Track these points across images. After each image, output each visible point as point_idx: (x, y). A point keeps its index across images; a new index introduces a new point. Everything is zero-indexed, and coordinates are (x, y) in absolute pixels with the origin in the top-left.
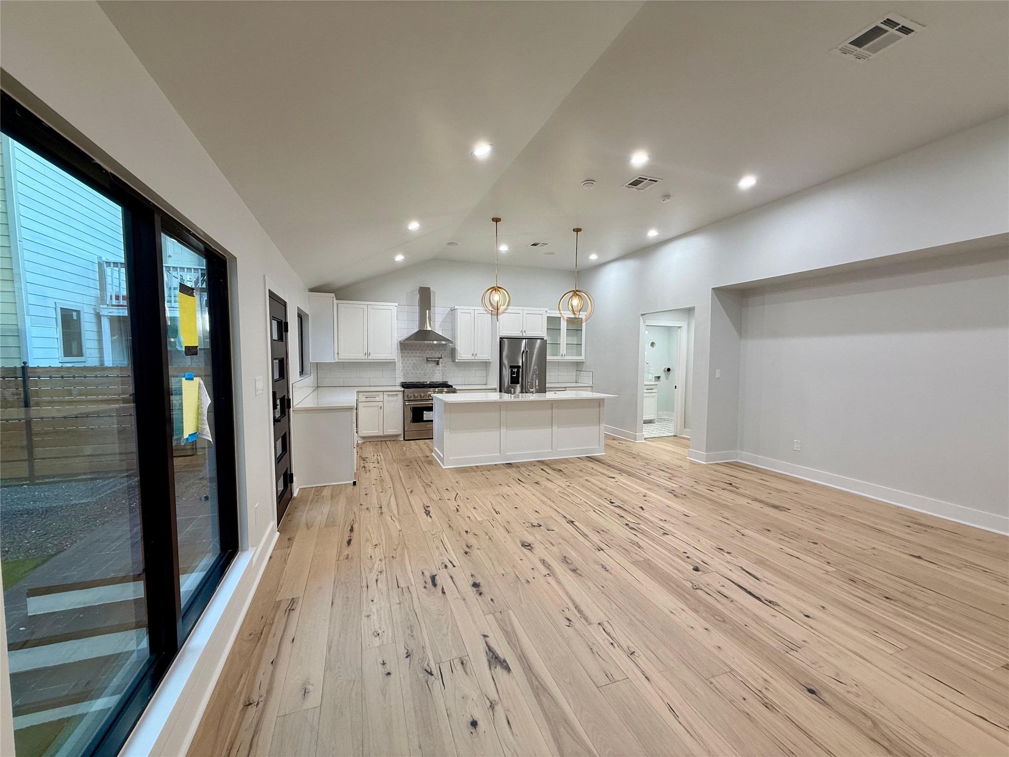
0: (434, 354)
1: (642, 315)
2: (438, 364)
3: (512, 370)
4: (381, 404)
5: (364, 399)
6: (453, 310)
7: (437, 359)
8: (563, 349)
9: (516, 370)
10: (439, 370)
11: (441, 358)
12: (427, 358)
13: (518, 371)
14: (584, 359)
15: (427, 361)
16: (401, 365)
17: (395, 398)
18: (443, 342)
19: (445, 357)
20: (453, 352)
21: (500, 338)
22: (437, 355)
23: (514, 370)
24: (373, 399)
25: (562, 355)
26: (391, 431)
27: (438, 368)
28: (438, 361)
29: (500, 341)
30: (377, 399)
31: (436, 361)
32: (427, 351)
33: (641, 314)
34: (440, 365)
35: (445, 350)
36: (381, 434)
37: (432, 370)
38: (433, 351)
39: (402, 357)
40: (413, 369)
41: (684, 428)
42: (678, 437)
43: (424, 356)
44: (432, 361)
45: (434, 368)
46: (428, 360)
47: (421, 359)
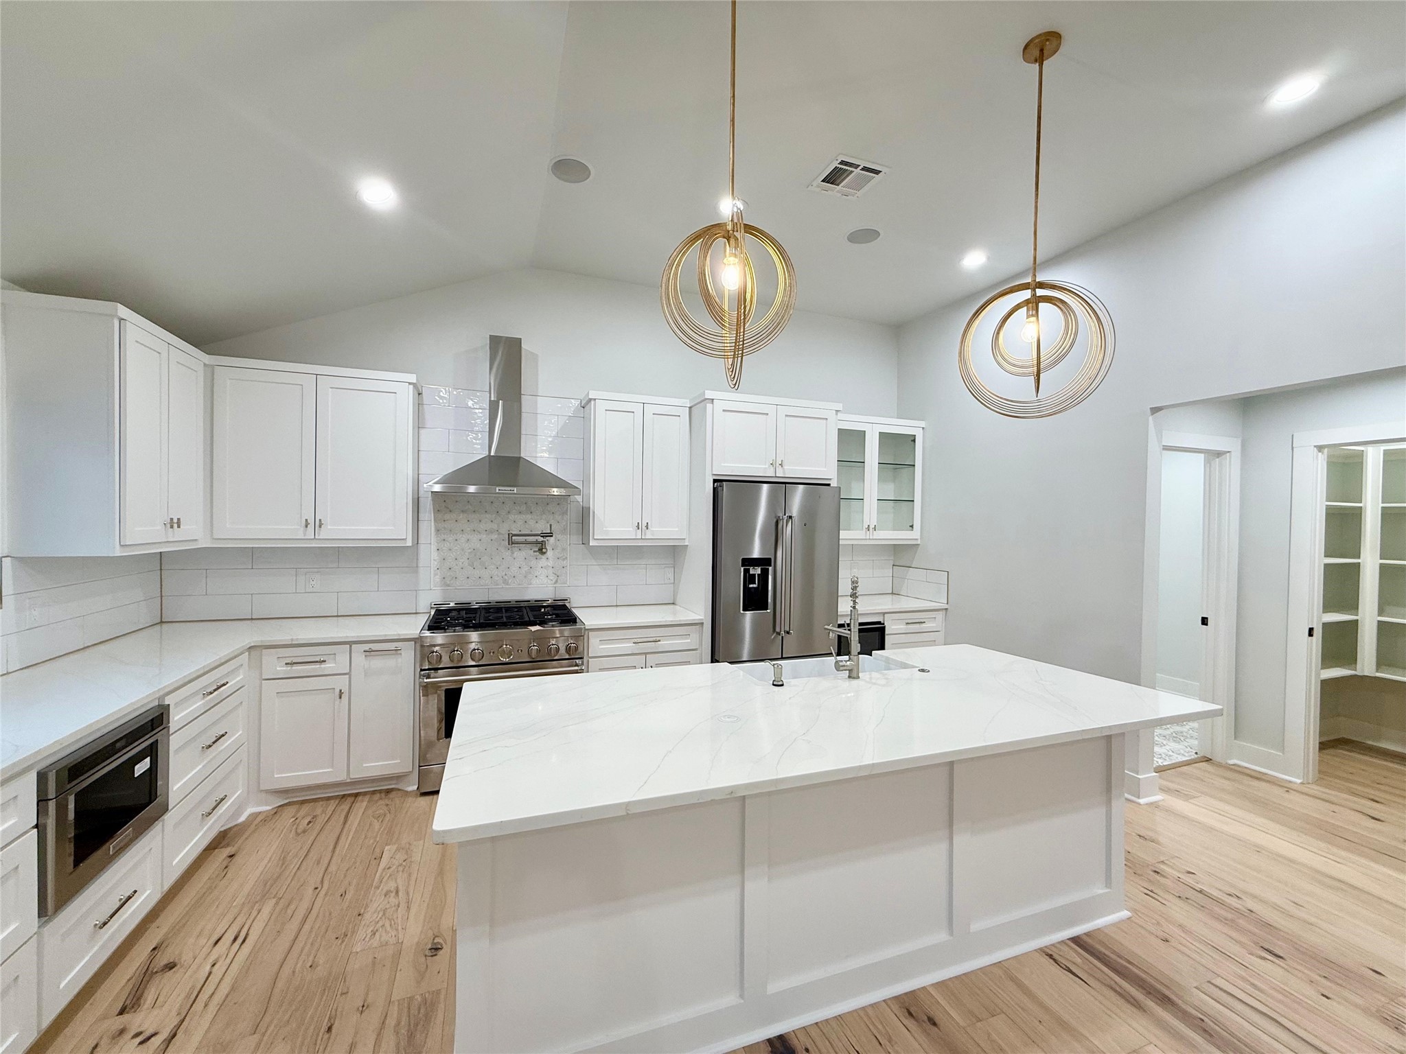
0: (532, 523)
1: (1155, 410)
2: (542, 551)
3: (746, 571)
4: (341, 683)
5: (281, 669)
6: (586, 404)
7: (541, 539)
8: (871, 511)
9: (758, 571)
10: (546, 567)
11: (550, 535)
12: (511, 536)
13: (765, 574)
14: (919, 537)
15: (511, 542)
16: (435, 555)
17: (390, 662)
18: (555, 491)
19: (564, 531)
20: (585, 516)
21: (715, 481)
22: (542, 527)
23: (752, 572)
24: (317, 666)
25: (868, 529)
26: (374, 765)
27: (543, 561)
28: (542, 543)
29: (714, 489)
30: (329, 667)
31: (537, 543)
32: (512, 517)
33: (1151, 409)
34: (550, 553)
35: (565, 513)
36: (342, 777)
37: (525, 568)
38: (529, 516)
39: (438, 530)
40: (472, 565)
41: (1235, 738)
42: (1219, 765)
43: (504, 529)
44: (526, 543)
45: (533, 563)
46: (512, 540)
47: (495, 536)
